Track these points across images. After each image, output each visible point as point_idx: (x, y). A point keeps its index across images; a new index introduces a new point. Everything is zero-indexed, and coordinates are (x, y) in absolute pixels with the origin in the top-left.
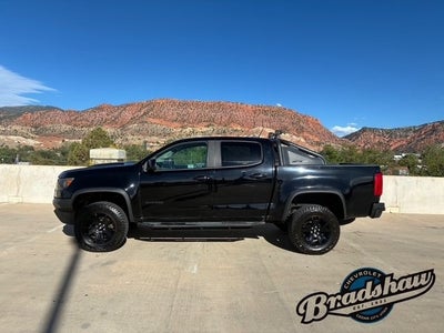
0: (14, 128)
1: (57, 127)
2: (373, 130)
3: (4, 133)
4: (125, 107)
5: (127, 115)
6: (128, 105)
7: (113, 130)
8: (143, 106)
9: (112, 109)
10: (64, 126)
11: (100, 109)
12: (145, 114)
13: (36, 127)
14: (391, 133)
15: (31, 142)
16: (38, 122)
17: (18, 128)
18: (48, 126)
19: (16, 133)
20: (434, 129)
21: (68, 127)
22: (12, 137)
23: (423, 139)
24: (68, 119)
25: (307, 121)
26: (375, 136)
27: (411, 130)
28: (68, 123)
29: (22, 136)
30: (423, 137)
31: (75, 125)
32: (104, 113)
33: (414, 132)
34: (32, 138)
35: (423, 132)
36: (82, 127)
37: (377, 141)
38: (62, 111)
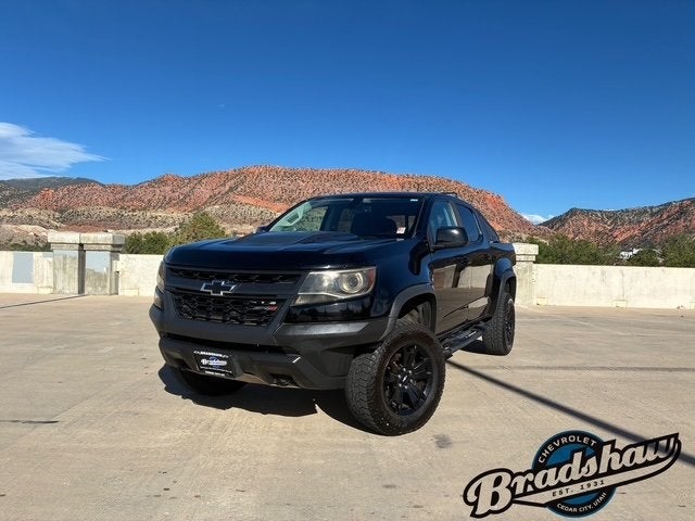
0: (27, 212)
1: (95, 211)
2: (587, 213)
3: (12, 220)
4: (199, 179)
5: (204, 191)
6: (204, 176)
7: (181, 215)
8: (228, 177)
9: (180, 182)
10: (105, 209)
11: (161, 181)
12: (231, 189)
13: (61, 212)
14: (615, 217)
16: (65, 202)
17: (34, 212)
18: (81, 209)
19: (30, 220)
20: (682, 211)
21: (112, 211)
22: (25, 227)
23: (665, 226)
24: (111, 198)
25: (485, 199)
26: (589, 223)
27: (646, 211)
28: (112, 204)
29: (40, 225)
30: (665, 222)
31: (122, 208)
32: (168, 188)
33: (652, 215)
34: (57, 228)
35: (665, 216)
36: (134, 210)
37: (593, 229)
38: (103, 185)
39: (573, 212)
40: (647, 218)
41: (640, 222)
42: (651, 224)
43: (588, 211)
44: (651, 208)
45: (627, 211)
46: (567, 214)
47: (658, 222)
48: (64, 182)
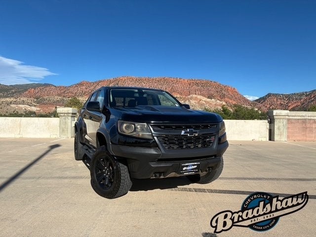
0: (22, 99)
1: (52, 98)
3: (15, 103)
9: (89, 84)
10: (56, 97)
11: (81, 84)
13: (37, 99)
14: (289, 97)
15: (34, 109)
16: (38, 95)
17: (25, 99)
18: (46, 97)
19: (23, 103)
21: (59, 98)
22: (21, 106)
23: (312, 101)
24: (59, 92)
25: (228, 90)
26: (277, 100)
27: (303, 94)
28: (59, 95)
29: (28, 104)
30: (313, 99)
31: (64, 96)
32: (84, 87)
33: (306, 96)
34: (35, 106)
35: (312, 96)
36: (69, 98)
37: (279, 103)
38: (55, 86)
39: (269, 95)
40: (304, 97)
41: (301, 99)
42: (306, 100)
43: (276, 94)
44: (306, 92)
45: (295, 94)
46: (266, 96)
47: (309, 99)
48: (39, 85)
